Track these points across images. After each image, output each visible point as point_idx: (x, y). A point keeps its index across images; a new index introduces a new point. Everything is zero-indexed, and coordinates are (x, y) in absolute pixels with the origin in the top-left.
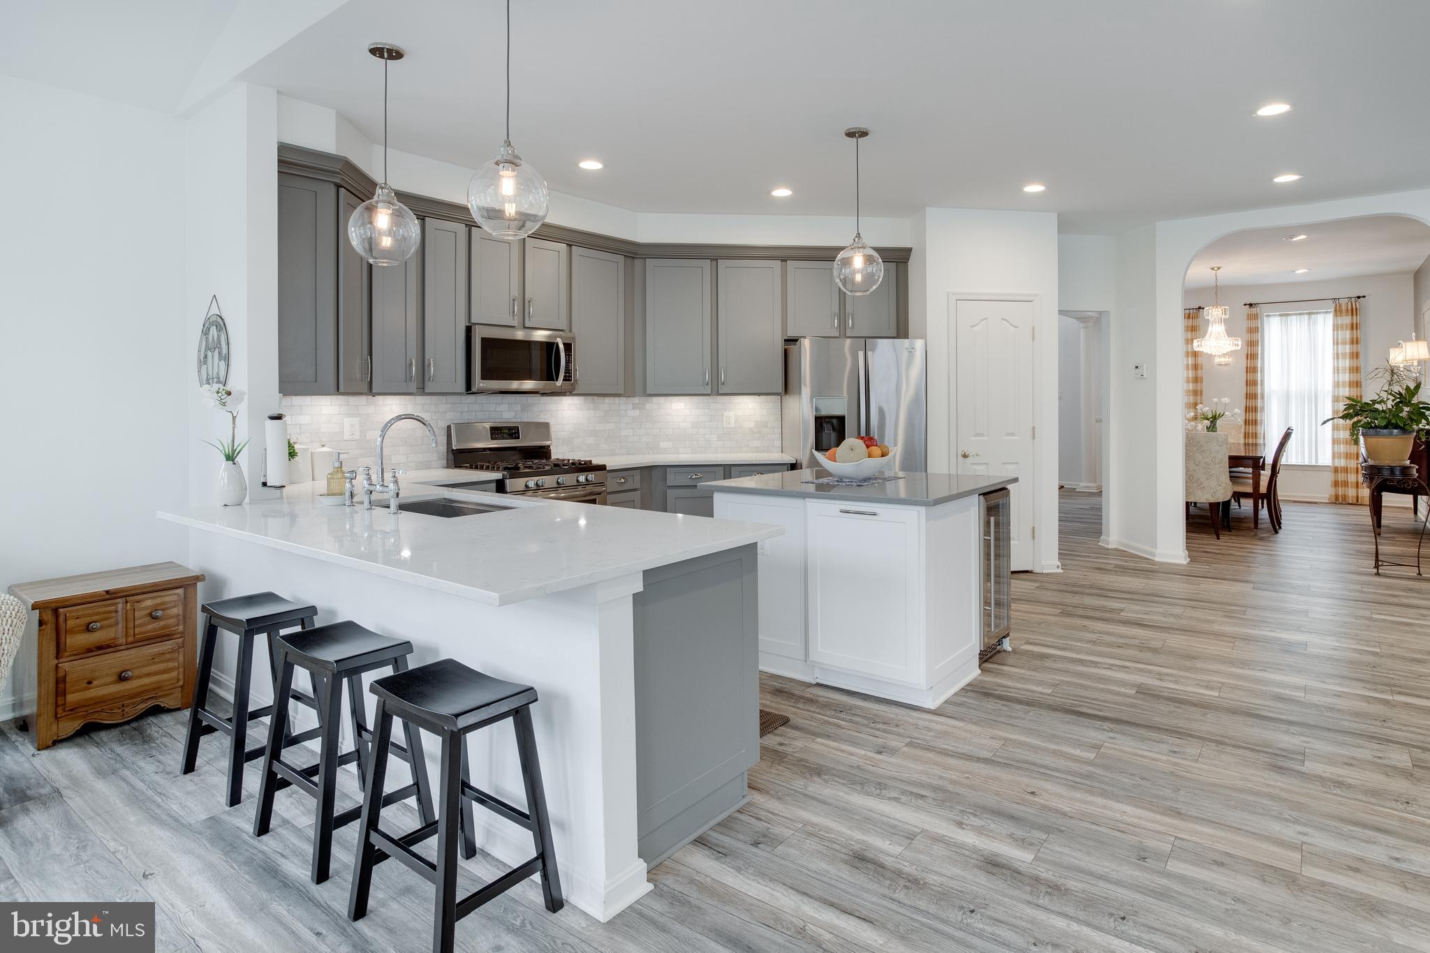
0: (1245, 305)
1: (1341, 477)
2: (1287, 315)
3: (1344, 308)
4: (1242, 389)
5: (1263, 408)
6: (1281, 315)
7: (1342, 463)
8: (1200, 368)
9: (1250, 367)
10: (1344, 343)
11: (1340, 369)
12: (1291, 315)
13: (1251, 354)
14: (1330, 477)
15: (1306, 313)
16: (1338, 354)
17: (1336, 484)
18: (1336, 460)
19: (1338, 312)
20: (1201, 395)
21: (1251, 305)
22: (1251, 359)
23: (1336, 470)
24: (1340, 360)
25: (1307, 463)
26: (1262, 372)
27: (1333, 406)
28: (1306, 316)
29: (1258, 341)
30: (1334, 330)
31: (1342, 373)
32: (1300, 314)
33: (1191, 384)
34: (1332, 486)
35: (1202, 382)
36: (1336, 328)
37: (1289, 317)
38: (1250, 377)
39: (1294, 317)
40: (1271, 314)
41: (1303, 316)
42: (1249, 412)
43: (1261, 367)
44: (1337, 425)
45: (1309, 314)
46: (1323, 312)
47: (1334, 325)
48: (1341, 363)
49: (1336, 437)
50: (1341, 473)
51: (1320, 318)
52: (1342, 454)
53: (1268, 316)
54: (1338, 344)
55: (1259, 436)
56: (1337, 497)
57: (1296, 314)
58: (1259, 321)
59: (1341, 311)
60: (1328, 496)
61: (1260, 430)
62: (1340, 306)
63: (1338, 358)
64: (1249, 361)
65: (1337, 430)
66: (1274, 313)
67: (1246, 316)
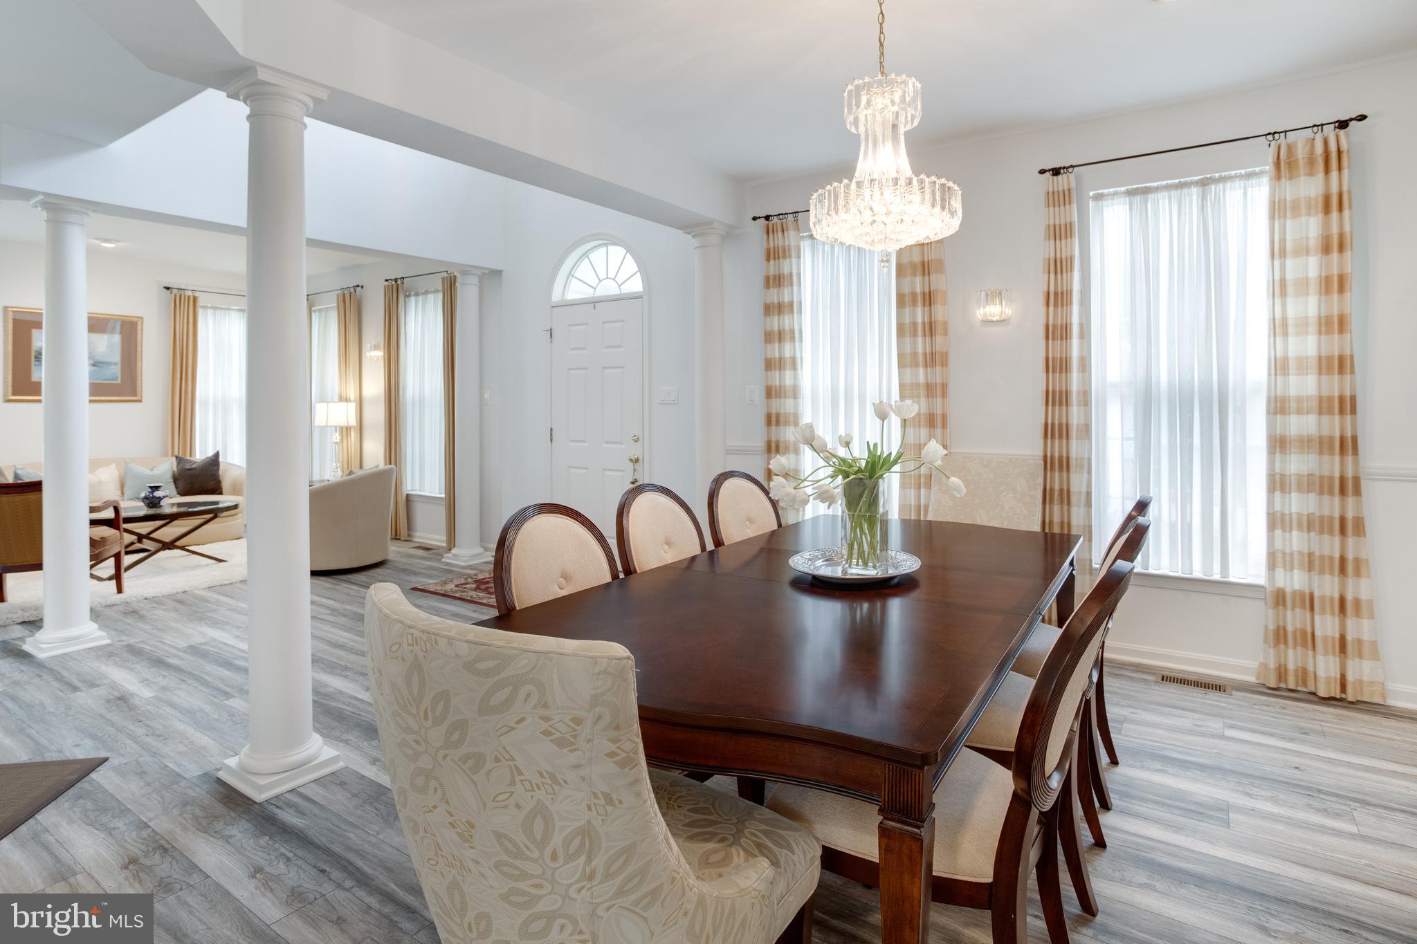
0: (1042, 172)
1: (1294, 619)
2: (1146, 191)
3: (1301, 153)
4: (1035, 382)
5: (1086, 429)
6: (1130, 193)
7: (1295, 581)
8: (939, 329)
9: (1055, 326)
10: (1302, 251)
11: (1290, 322)
12: (1157, 189)
13: (1056, 294)
14: (1259, 617)
15: (1196, 183)
16: (1283, 282)
17: (1279, 636)
18: (1280, 572)
19: (1284, 166)
20: (944, 394)
21: (1056, 172)
22: (1056, 306)
23: (1279, 598)
24: (1290, 300)
25: (1197, 573)
26: (1085, 334)
27: (1271, 425)
28: (1195, 191)
29: (1072, 258)
30: (1272, 217)
31: (1297, 334)
32: (1180, 186)
33: (921, 370)
34: (1266, 641)
35: (945, 363)
36: (1278, 210)
37: (1150, 196)
38: (1056, 349)
39: (1163, 197)
40: (1106, 191)
41: (1186, 191)
42: (1053, 437)
43: (1081, 326)
44: (1283, 476)
45: (1204, 183)
46: (1241, 177)
47: (1272, 204)
48: (1294, 308)
49: (1278, 507)
50: (1293, 608)
51: (1232, 194)
52: (1296, 556)
53: (1099, 197)
54: (1283, 254)
55: (1074, 499)
56: (1282, 672)
57: (1168, 187)
58: (1074, 206)
59: (1292, 165)
60: (1254, 664)
61: (1077, 482)
62: (1290, 148)
63: (1284, 294)
64: (1051, 308)
65: (1283, 490)
66: (1112, 190)
67: (1042, 199)
